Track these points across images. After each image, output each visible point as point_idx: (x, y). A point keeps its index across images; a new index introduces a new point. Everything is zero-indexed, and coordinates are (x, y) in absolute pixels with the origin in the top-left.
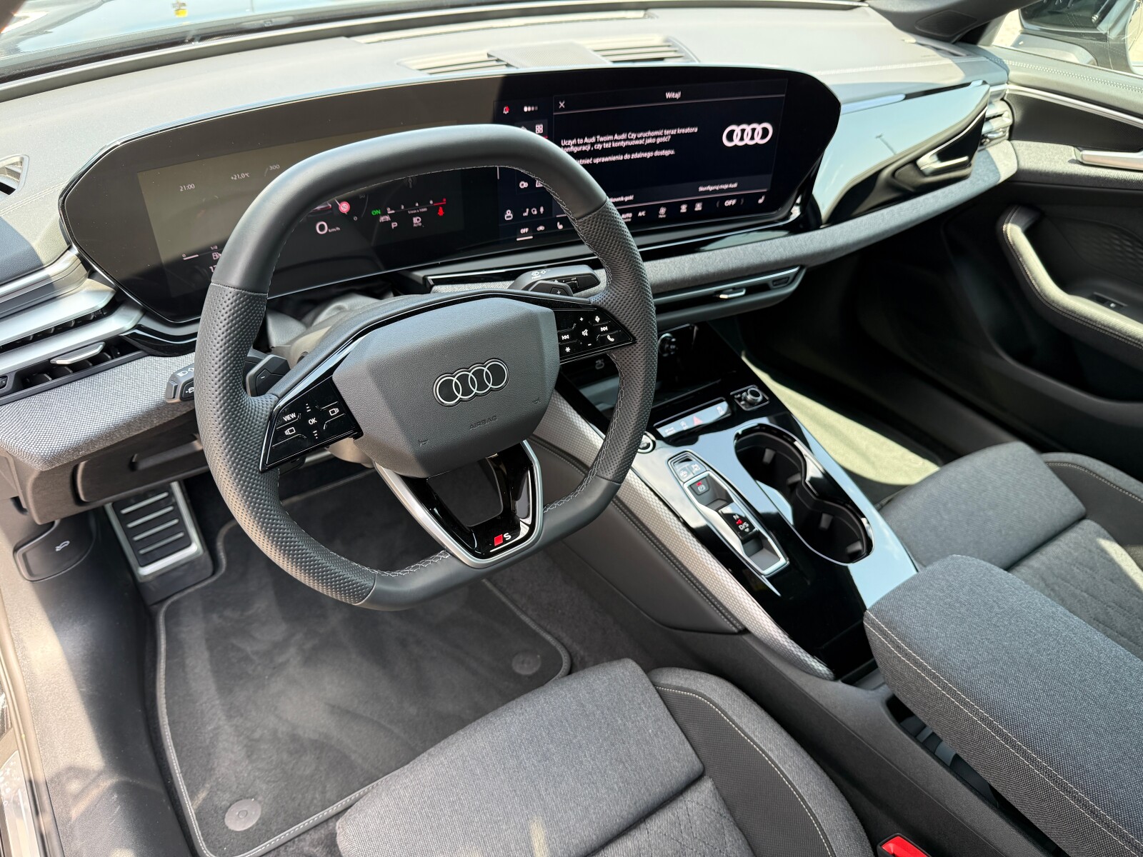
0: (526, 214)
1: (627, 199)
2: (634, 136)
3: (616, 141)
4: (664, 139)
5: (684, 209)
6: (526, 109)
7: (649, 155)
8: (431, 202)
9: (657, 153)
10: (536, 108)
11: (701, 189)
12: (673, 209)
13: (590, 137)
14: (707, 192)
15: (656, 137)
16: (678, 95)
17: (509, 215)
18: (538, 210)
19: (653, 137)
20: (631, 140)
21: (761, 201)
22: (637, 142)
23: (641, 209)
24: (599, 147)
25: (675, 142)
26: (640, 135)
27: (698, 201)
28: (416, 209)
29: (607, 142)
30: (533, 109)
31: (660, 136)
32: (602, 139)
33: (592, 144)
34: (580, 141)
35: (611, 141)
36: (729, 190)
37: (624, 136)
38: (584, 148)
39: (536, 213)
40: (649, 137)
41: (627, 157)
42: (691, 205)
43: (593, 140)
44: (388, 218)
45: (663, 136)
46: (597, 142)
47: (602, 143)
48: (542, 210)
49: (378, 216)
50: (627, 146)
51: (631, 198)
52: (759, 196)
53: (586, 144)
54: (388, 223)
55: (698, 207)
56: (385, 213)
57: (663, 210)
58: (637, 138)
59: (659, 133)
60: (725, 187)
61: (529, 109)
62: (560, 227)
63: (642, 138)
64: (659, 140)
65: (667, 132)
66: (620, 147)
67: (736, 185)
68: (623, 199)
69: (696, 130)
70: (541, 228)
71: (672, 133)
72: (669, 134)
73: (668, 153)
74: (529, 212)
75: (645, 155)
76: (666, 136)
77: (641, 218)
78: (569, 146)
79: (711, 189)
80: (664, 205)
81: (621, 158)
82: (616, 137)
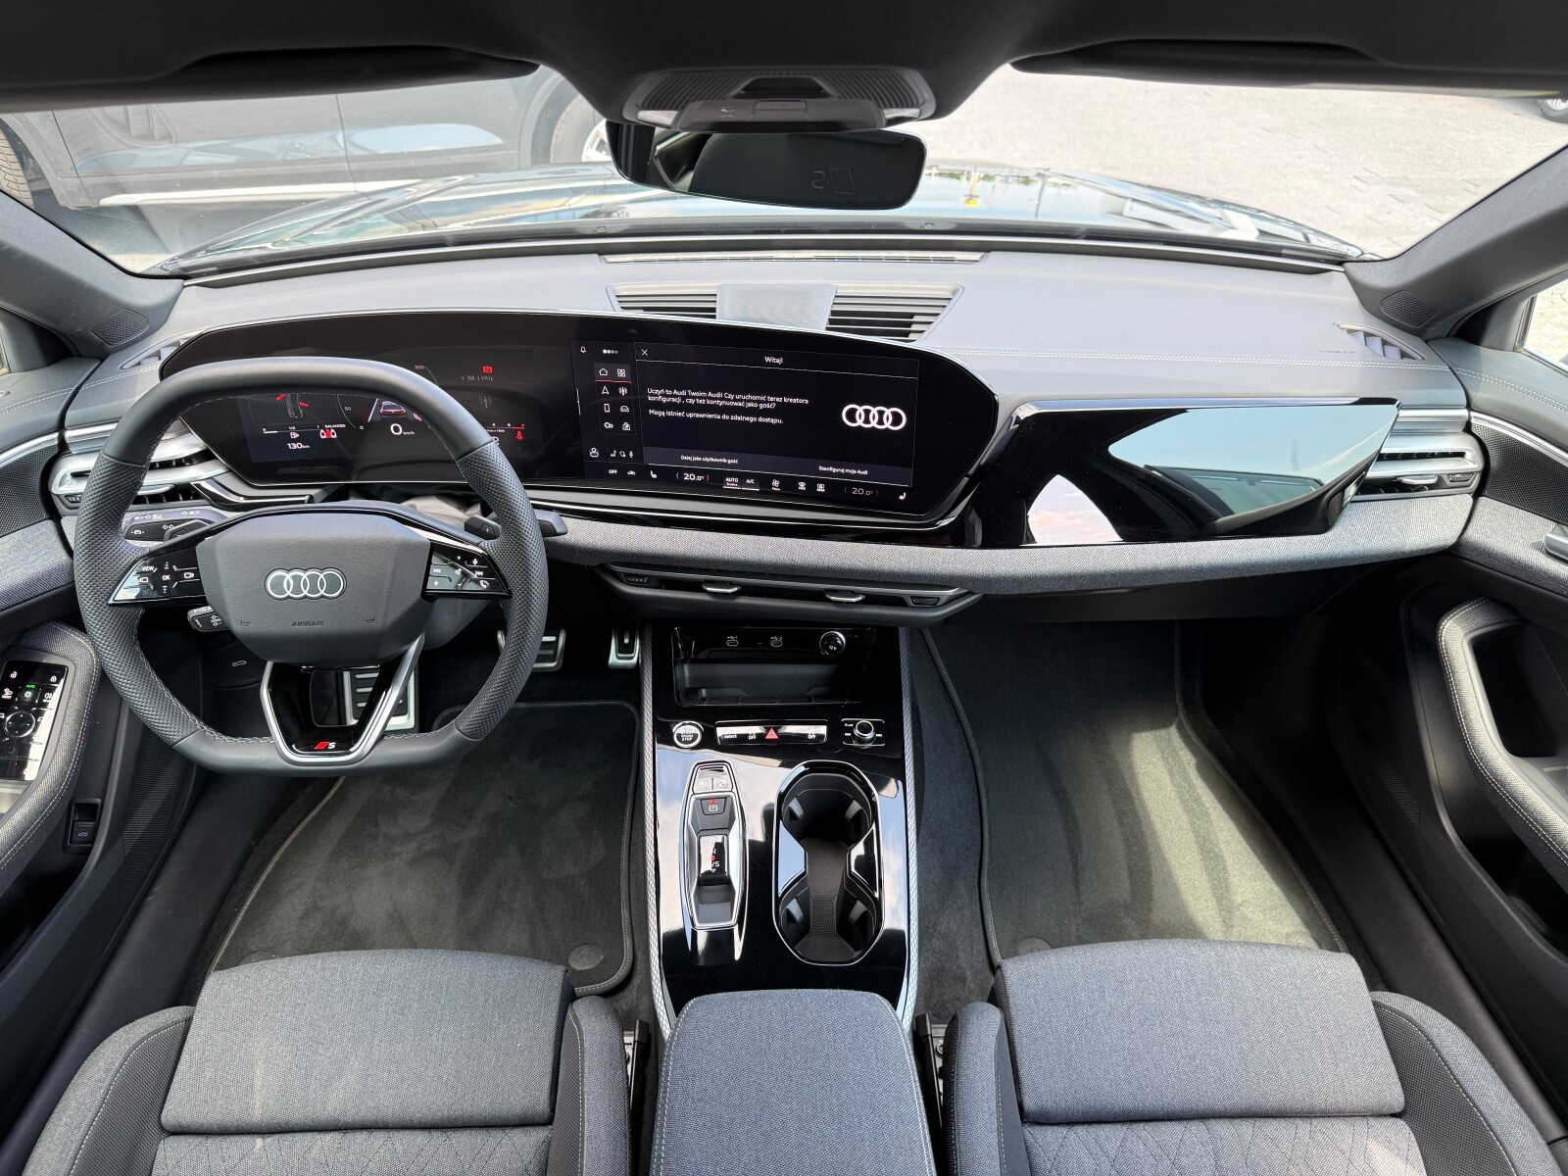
0: (613, 456)
1: (730, 461)
2: (731, 397)
3: (710, 398)
4: (768, 406)
5: (802, 486)
6: (605, 351)
7: (752, 420)
8: (509, 425)
9: (761, 419)
10: (617, 352)
11: (821, 468)
12: (789, 485)
13: (679, 390)
14: (830, 474)
15: (759, 402)
16: (779, 361)
17: (594, 452)
18: (627, 454)
19: (754, 401)
20: (729, 400)
21: (901, 498)
22: (736, 404)
23: (750, 476)
24: (692, 401)
25: (780, 410)
26: (738, 397)
27: (821, 481)
28: (494, 430)
29: (700, 398)
30: (613, 352)
31: (763, 402)
32: (693, 394)
33: (683, 398)
34: (668, 392)
35: (705, 398)
36: (857, 476)
37: (719, 395)
38: (674, 400)
39: (624, 456)
40: (750, 401)
41: (725, 417)
42: (812, 484)
43: (684, 393)
45: (766, 402)
46: (688, 396)
47: (694, 397)
48: (631, 454)
50: (724, 406)
51: (735, 461)
52: (901, 491)
53: (676, 396)
55: (821, 488)
58: (735, 400)
59: (763, 398)
60: (854, 472)
61: (609, 352)
62: (654, 476)
63: (741, 400)
64: (762, 406)
65: (772, 399)
66: (716, 406)
67: (866, 473)
68: (725, 461)
69: (807, 402)
70: (632, 473)
71: (778, 399)
72: (775, 402)
73: (774, 421)
74: (617, 454)
75: (747, 419)
76: (770, 402)
77: (750, 485)
78: (656, 395)
79: (834, 470)
80: (777, 478)
81: (719, 417)
82: (710, 394)
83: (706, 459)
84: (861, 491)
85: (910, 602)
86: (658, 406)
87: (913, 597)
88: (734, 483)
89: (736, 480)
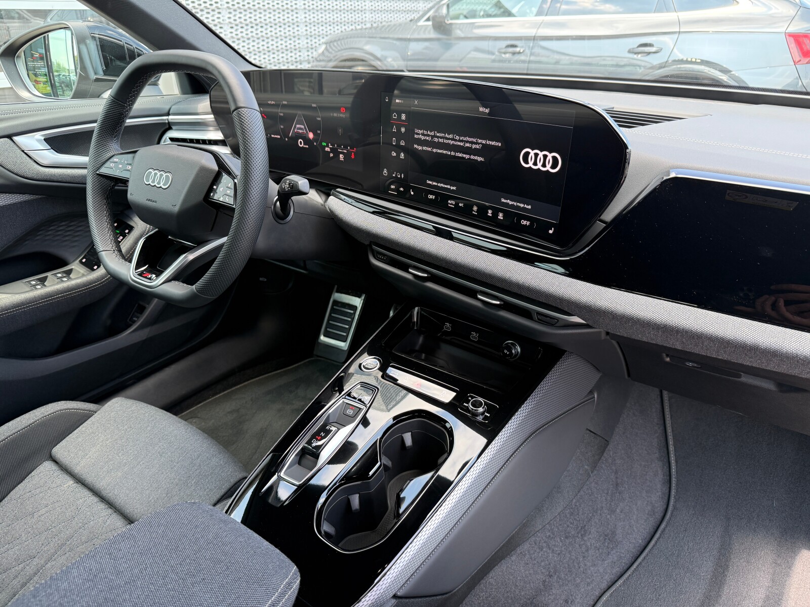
0: (394, 175)
1: (452, 188)
2: (457, 138)
3: (446, 138)
4: (477, 147)
5: (490, 213)
7: (467, 157)
8: (349, 148)
9: (473, 157)
11: (503, 200)
12: (483, 210)
13: (431, 131)
14: (507, 205)
15: (472, 143)
16: (487, 111)
17: (385, 172)
18: (401, 176)
19: (470, 142)
20: (456, 140)
22: (459, 143)
24: (436, 140)
25: (484, 151)
26: (461, 138)
27: (502, 210)
28: (342, 150)
29: (441, 138)
30: (401, 101)
31: (475, 143)
32: (438, 134)
33: (433, 137)
34: (425, 132)
35: (444, 138)
36: (524, 209)
37: (451, 136)
38: (427, 138)
39: (399, 176)
40: (467, 142)
41: (452, 153)
42: (496, 212)
43: (432, 134)
44: (329, 150)
45: (477, 143)
46: (435, 136)
47: (438, 137)
48: (403, 176)
49: (324, 147)
50: (453, 145)
51: (455, 188)
52: (550, 226)
53: (428, 136)
54: (329, 153)
55: (500, 216)
56: (327, 146)
57: (475, 208)
58: (460, 141)
59: (475, 140)
60: (522, 205)
61: (399, 101)
62: (412, 193)
63: (462, 141)
64: (474, 146)
65: (480, 141)
66: (449, 144)
67: (529, 207)
68: (449, 187)
69: (500, 145)
70: (402, 189)
71: (483, 142)
72: (481, 143)
73: (480, 159)
74: (396, 174)
75: (464, 156)
76: (479, 144)
78: (420, 134)
79: (511, 203)
80: (476, 204)
81: (449, 153)
82: (447, 136)
83: (439, 185)
85: (535, 317)
86: (420, 142)
87: (539, 313)
88: (453, 204)
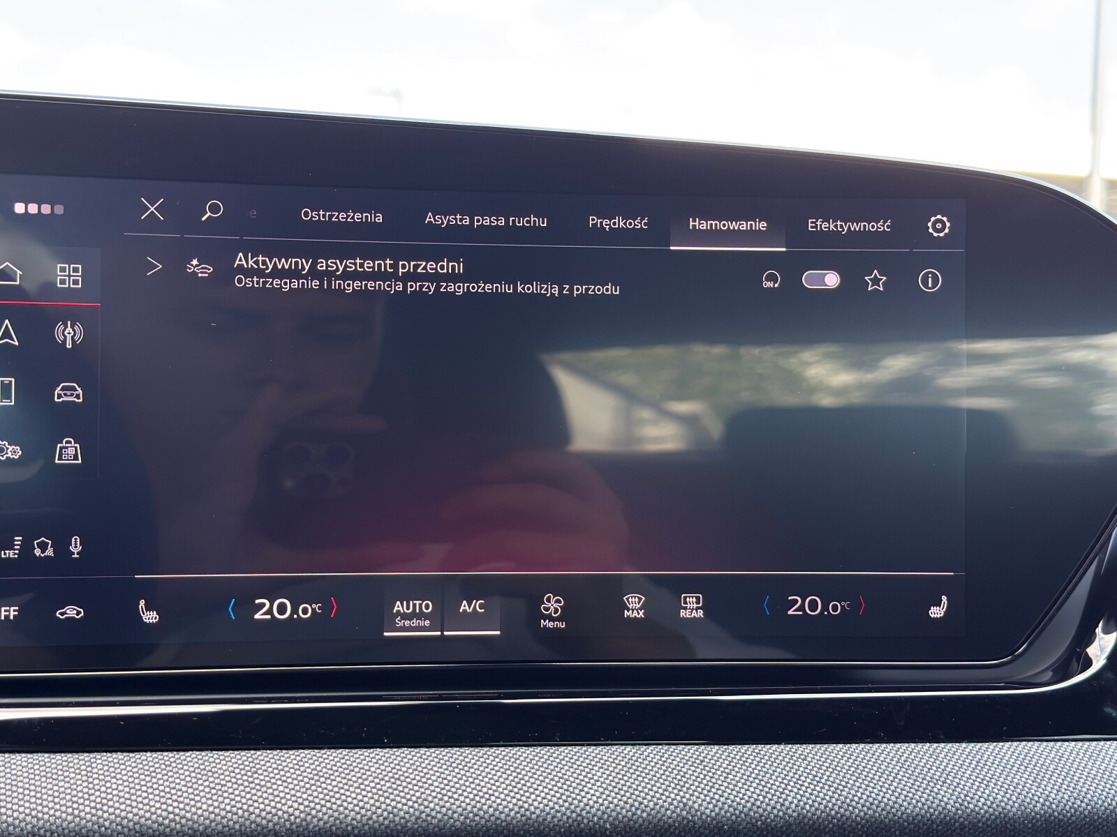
10: (59, 210)
21: (936, 612)
23: (472, 589)
30: (46, 209)
42: (666, 597)
48: (76, 547)
57: (553, 605)
61: (33, 209)
62: (150, 617)
70: (71, 612)
74: (27, 549)
77: (472, 620)
80: (557, 586)
84: (813, 605)
88: (421, 615)
89: (427, 606)
